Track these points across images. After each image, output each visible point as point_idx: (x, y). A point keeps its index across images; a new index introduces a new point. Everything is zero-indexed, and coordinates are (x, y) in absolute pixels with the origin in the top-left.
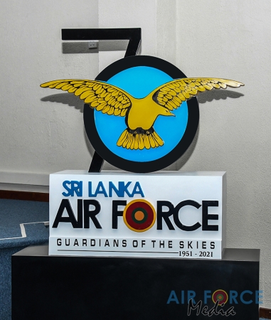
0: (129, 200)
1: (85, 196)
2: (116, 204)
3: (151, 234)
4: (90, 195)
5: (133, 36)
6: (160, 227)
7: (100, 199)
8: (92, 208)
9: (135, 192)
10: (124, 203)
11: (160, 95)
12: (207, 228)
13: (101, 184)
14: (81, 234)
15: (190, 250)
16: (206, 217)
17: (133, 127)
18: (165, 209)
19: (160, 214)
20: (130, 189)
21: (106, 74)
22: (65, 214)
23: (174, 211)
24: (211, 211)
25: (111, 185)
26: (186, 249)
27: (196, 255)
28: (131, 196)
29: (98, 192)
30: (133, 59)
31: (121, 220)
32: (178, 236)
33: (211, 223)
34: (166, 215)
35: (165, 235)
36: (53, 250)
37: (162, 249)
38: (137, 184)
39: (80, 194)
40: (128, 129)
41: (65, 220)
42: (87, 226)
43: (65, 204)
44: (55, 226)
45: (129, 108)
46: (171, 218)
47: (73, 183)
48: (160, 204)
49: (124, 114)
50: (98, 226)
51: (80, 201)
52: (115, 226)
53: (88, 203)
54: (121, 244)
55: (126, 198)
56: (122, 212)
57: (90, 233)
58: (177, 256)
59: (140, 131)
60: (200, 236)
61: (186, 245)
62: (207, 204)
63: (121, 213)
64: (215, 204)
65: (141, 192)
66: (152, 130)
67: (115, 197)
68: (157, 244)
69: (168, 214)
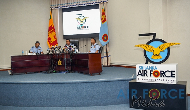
0: (154, 71)
1: (144, 70)
2: (151, 71)
3: (159, 78)
4: (145, 69)
5: (154, 34)
6: (161, 76)
7: (147, 70)
8: (146, 72)
9: (155, 69)
10: (153, 71)
11: (161, 47)
12: (172, 77)
13: (147, 67)
14: (143, 78)
15: (168, 82)
16: (172, 74)
18: (162, 72)
19: (161, 74)
20: (154, 68)
21: (148, 43)
22: (140, 73)
23: (164, 73)
24: (173, 73)
25: (150, 67)
26: (167, 81)
27: (170, 83)
28: (154, 69)
29: (147, 69)
30: (154, 40)
31: (152, 75)
32: (165, 78)
33: (173, 76)
34: (163, 74)
35: (162, 78)
36: (138, 81)
37: (162, 81)
38: (156, 67)
39: (143, 69)
40: (154, 55)
41: (140, 74)
42: (145, 76)
43: (140, 71)
44: (138, 76)
45: (154, 50)
46: (164, 74)
47: (141, 67)
48: (161, 71)
49: (153, 51)
50: (147, 76)
51: (143, 71)
52: (151, 76)
53: (145, 71)
54: (152, 80)
55: (153, 70)
57: (145, 77)
58: (165, 83)
59: (156, 55)
60: (171, 78)
61: (167, 80)
62: (172, 71)
63: (152, 73)
64: (174, 71)
65: (156, 69)
66: (159, 55)
67: (151, 70)
68: (161, 80)
69: (163, 73)
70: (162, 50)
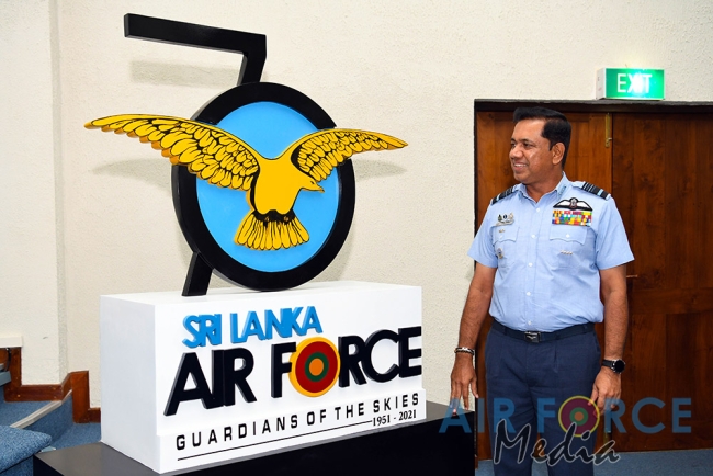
0: (300, 341)
1: (226, 344)
3: (335, 395)
4: (235, 339)
6: (346, 382)
7: (253, 345)
9: (307, 326)
10: (291, 347)
11: (302, 155)
12: (408, 372)
13: (253, 318)
15: (388, 412)
16: (405, 354)
17: (263, 210)
18: (352, 350)
19: (345, 359)
20: (300, 321)
21: (214, 112)
23: (365, 348)
24: (414, 343)
25: (270, 316)
26: (382, 413)
27: (395, 421)
28: (301, 332)
29: (248, 333)
31: (288, 381)
32: (370, 391)
33: (413, 363)
34: (355, 361)
35: (355, 393)
37: (351, 420)
38: (312, 313)
39: (217, 340)
40: (256, 214)
41: (191, 395)
42: (231, 402)
43: (190, 364)
45: (256, 175)
46: (361, 364)
49: (247, 185)
50: (250, 397)
51: (217, 355)
52: (277, 391)
53: (232, 355)
54: (288, 423)
55: (294, 338)
56: (289, 365)
57: (237, 412)
58: (370, 427)
59: (274, 216)
60: (399, 386)
61: (382, 405)
62: (405, 334)
63: (287, 367)
64: (416, 331)
65: (317, 326)
67: (277, 339)
68: (343, 412)
70: (306, 182)
